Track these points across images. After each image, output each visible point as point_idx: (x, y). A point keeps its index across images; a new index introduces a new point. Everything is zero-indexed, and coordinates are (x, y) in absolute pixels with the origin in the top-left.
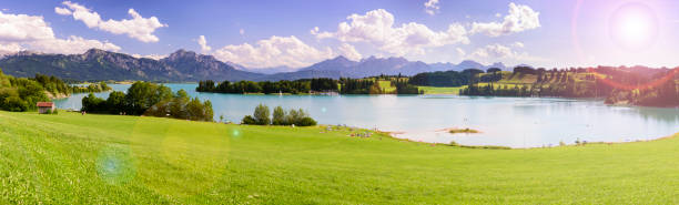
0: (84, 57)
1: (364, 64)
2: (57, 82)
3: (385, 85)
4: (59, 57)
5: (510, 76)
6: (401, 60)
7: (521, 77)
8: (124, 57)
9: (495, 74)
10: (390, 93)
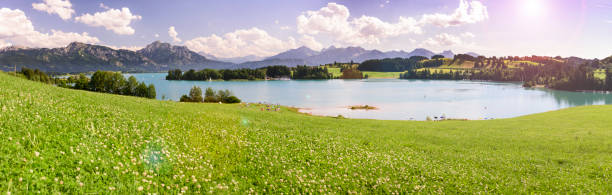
0: (66, 51)
1: (325, 53)
2: (41, 74)
3: (336, 72)
4: (44, 51)
5: (451, 62)
6: (358, 49)
7: (459, 63)
8: (104, 49)
9: (438, 60)
10: (338, 78)
